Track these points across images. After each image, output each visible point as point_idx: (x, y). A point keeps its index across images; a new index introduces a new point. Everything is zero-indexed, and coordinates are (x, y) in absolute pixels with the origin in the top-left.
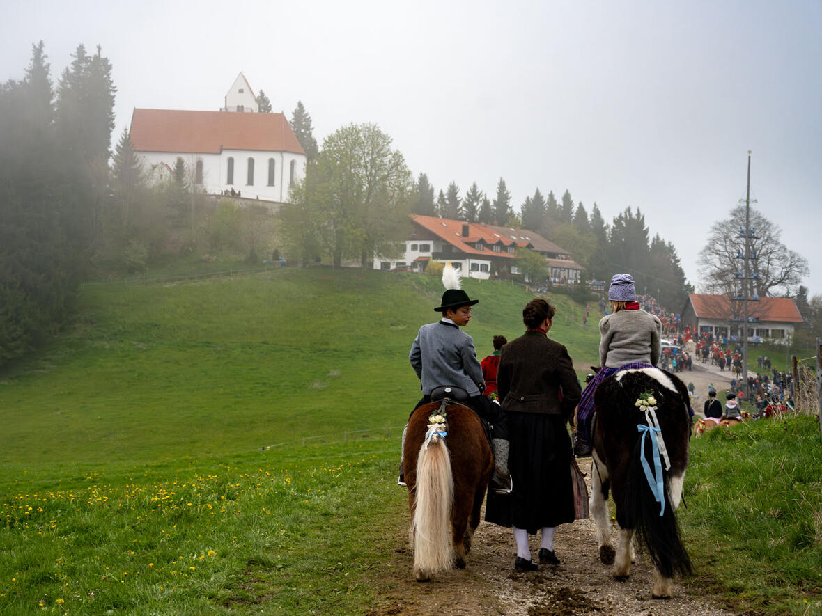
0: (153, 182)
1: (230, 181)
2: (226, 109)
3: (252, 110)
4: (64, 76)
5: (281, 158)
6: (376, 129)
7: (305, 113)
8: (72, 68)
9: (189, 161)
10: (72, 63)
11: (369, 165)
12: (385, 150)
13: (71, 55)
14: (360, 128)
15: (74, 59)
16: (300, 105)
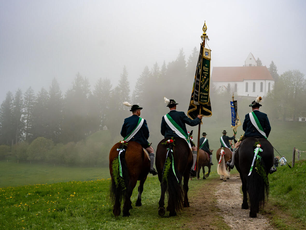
0: (219, 93)
1: (247, 91)
2: (245, 65)
3: (254, 65)
4: (189, 58)
5: (265, 82)
6: (298, 72)
7: (274, 65)
8: (192, 55)
9: (232, 84)
10: (192, 54)
11: (296, 84)
12: (302, 79)
13: (192, 51)
14: (292, 71)
15: (193, 52)
16: (272, 62)
